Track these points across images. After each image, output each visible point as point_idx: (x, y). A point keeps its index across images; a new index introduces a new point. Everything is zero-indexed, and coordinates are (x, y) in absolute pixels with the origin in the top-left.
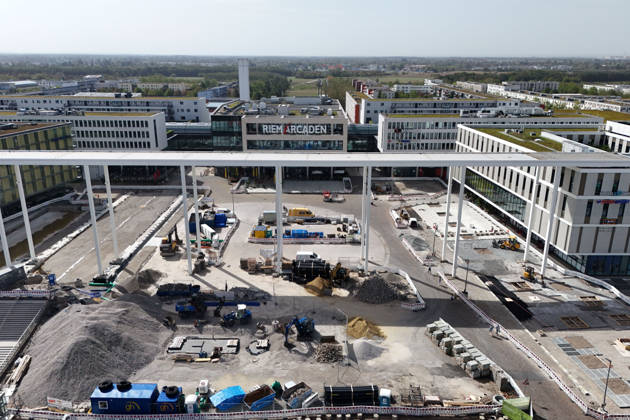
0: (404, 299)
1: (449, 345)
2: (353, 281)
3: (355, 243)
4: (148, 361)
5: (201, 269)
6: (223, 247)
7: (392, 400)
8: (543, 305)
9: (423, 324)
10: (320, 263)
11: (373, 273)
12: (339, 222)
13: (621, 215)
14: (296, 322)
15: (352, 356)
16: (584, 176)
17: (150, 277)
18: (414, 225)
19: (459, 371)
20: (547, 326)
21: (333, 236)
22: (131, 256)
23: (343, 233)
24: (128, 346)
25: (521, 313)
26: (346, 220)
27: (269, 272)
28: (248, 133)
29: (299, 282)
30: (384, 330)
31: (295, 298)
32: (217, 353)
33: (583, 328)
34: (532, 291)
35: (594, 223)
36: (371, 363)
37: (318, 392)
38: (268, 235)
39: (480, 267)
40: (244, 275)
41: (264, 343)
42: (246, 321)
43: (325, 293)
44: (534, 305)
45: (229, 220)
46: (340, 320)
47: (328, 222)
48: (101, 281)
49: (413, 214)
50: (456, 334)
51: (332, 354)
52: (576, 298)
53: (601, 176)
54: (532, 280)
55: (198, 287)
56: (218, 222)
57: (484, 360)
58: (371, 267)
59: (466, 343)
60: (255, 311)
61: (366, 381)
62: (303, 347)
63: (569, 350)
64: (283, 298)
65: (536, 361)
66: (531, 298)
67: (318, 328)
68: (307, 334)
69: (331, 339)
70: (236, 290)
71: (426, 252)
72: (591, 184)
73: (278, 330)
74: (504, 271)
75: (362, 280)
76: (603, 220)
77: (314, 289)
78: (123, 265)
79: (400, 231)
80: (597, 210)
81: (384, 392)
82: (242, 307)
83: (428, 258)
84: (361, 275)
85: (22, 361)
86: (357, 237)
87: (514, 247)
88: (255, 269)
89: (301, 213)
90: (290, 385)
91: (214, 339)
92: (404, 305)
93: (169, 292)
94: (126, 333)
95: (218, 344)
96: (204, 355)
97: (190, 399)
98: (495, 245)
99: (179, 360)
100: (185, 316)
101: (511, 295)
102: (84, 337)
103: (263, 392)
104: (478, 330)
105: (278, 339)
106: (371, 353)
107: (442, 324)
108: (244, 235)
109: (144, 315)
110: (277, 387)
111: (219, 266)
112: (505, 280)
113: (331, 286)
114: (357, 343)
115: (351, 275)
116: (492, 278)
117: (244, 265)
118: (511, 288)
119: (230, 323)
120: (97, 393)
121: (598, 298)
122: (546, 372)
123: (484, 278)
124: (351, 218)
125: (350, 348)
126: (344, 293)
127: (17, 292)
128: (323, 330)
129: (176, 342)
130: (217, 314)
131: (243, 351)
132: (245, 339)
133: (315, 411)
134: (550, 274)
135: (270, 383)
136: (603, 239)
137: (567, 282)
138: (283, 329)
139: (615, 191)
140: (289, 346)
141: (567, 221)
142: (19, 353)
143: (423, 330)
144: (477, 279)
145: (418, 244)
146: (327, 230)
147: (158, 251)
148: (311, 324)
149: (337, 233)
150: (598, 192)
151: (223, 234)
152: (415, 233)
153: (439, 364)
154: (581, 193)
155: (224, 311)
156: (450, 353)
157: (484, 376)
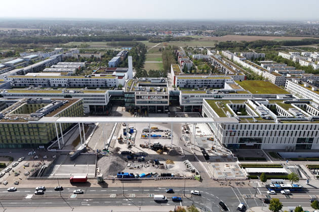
0: (180, 155)
1: (188, 165)
2: (168, 150)
3: (170, 138)
4: (124, 169)
5: (130, 147)
6: (134, 140)
7: (174, 176)
8: (213, 156)
9: (183, 161)
10: (160, 145)
11: (173, 148)
12: (166, 131)
13: (235, 134)
14: (155, 161)
15: (167, 168)
16: (225, 125)
17: (118, 149)
18: (187, 132)
19: (189, 171)
20: (212, 161)
21: (163, 136)
22: (110, 142)
23: (167, 135)
24: (120, 166)
25: (207, 158)
26: (168, 131)
27: (147, 148)
28: (137, 98)
29: (155, 150)
30: (174, 162)
31: (154, 155)
32: (138, 167)
33: (220, 162)
34: (212, 153)
35: (228, 136)
36: (171, 169)
37: (160, 174)
38: (146, 136)
39: (201, 146)
40: (141, 148)
41: (148, 165)
42: (143, 160)
43: (161, 153)
44: (211, 156)
45: (134, 131)
46: (165, 160)
47: (162, 131)
48: (105, 150)
49: (188, 128)
50: (190, 163)
51: (163, 167)
52: (222, 155)
53: (229, 125)
54: (213, 150)
55: (131, 152)
56: (131, 132)
57: (194, 168)
58: (173, 146)
59: (191, 165)
60: (145, 158)
61: (169, 172)
62: (156, 166)
63: (214, 166)
64: (151, 155)
65: (205, 169)
66: (211, 154)
67: (160, 162)
68: (157, 163)
69: (162, 164)
70: (140, 153)
71: (188, 142)
72: (227, 127)
73: (151, 162)
74: (207, 147)
75: (171, 150)
76: (230, 135)
77: (159, 152)
78: (109, 145)
79: (183, 134)
80: (229, 133)
81: (172, 174)
82: (142, 157)
83: (189, 143)
84: (171, 148)
85: (98, 168)
86: (170, 137)
87: (212, 140)
88: (144, 147)
89: (155, 128)
90: (154, 173)
91: (136, 164)
92: (180, 156)
93: (124, 153)
94: (119, 163)
95: (138, 165)
96: (135, 168)
97: (136, 175)
98: (208, 139)
99: (130, 169)
100: (129, 159)
101: (207, 154)
102: (111, 164)
103: (149, 174)
104: (195, 162)
105: (151, 164)
106: (171, 167)
107: (187, 161)
108: (139, 136)
109: (120, 159)
110: (152, 173)
111: (134, 146)
112: (207, 150)
113: (163, 152)
114: (168, 165)
115: (168, 148)
116: (204, 149)
117: (141, 146)
118: (207, 152)
119: (140, 161)
120: (118, 174)
121: (227, 155)
122: (207, 171)
123: (202, 149)
124: (169, 130)
125: (166, 166)
126: (166, 153)
127: (86, 153)
128: (161, 162)
129: (129, 165)
130: (136, 159)
131: (143, 167)
132: (144, 164)
133: (159, 178)
134: (219, 148)
135: (150, 173)
136: (231, 140)
137: (222, 150)
138: (152, 162)
139: (233, 129)
140: (153, 166)
141: (222, 136)
142: (97, 167)
143: (183, 162)
144: (199, 149)
145: (187, 139)
146: (162, 134)
147: (117, 141)
148: (158, 161)
149: (165, 135)
150: (229, 129)
151: (133, 136)
152: (187, 135)
153: (185, 169)
154: (224, 129)
155: (138, 158)
156: (188, 167)
157: (193, 171)
